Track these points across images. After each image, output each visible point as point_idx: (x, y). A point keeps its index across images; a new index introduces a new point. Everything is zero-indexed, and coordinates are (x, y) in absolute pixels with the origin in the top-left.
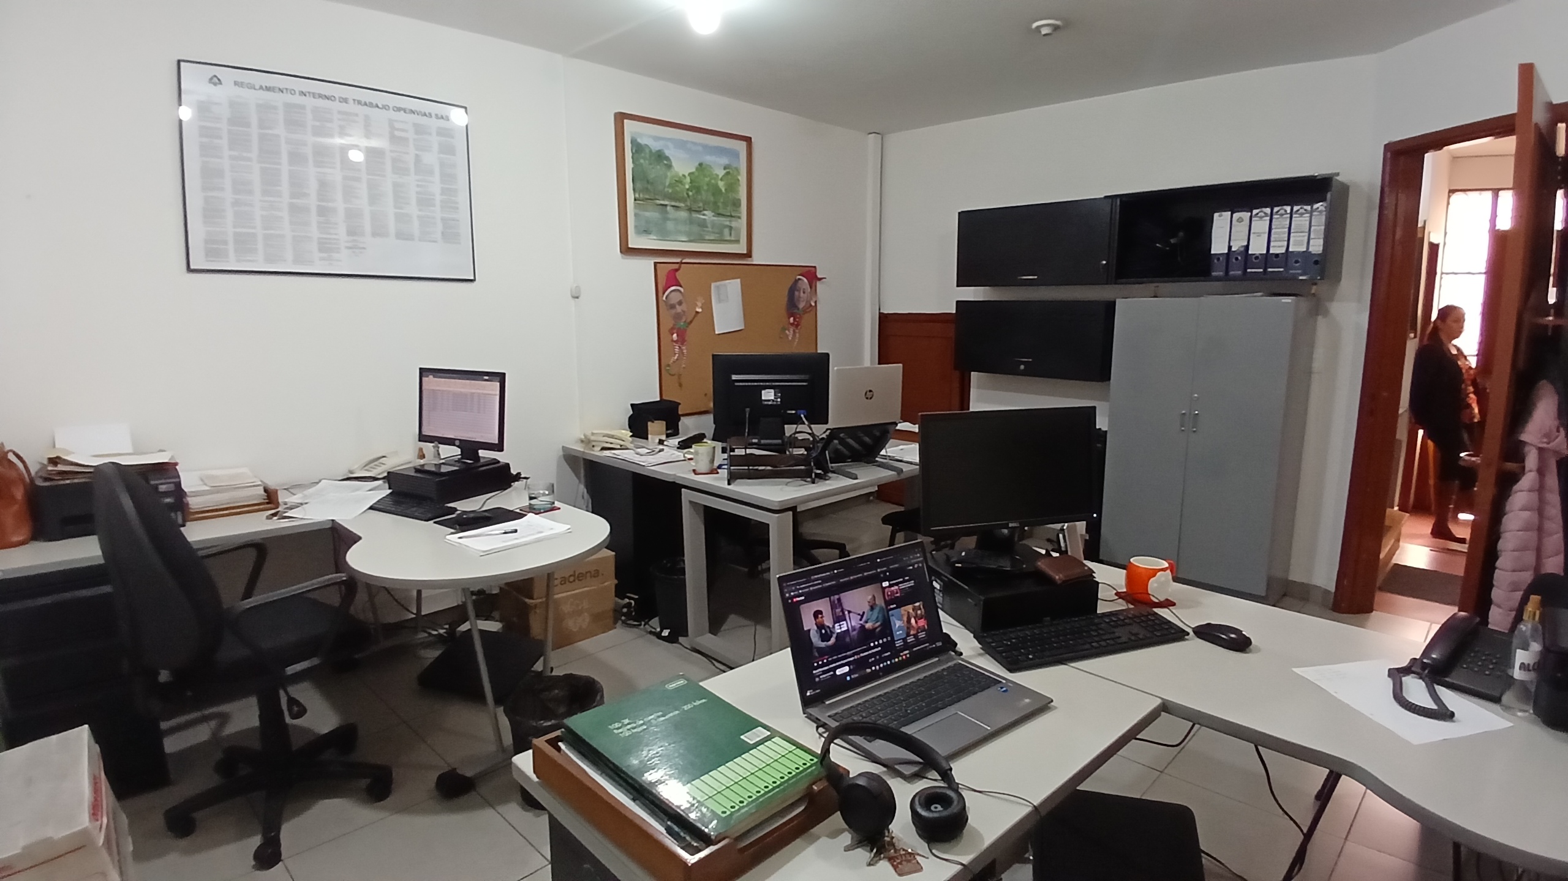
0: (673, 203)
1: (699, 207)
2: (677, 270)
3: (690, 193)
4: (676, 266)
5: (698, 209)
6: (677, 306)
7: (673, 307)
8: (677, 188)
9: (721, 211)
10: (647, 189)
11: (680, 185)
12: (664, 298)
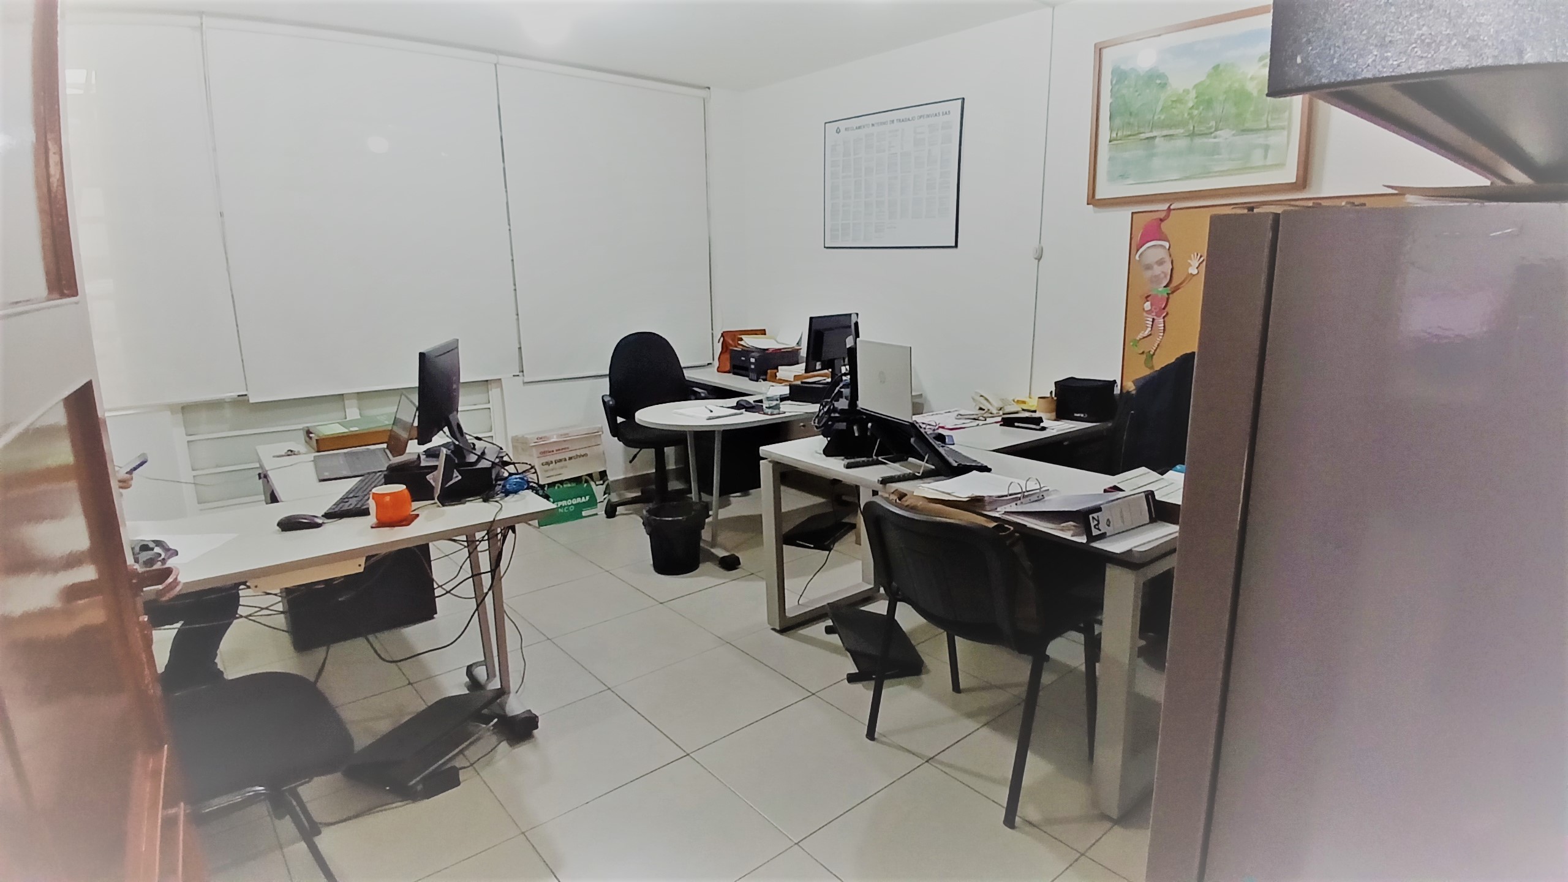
0: (1165, 132)
1: (1211, 128)
2: (1162, 220)
3: (1196, 112)
4: (1162, 215)
5: (1206, 132)
6: (1156, 267)
7: (1149, 267)
8: (1174, 111)
9: (1248, 125)
10: (1129, 124)
11: (1178, 105)
12: (1137, 257)
